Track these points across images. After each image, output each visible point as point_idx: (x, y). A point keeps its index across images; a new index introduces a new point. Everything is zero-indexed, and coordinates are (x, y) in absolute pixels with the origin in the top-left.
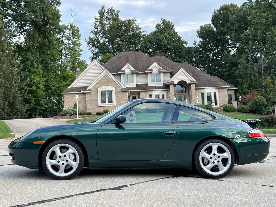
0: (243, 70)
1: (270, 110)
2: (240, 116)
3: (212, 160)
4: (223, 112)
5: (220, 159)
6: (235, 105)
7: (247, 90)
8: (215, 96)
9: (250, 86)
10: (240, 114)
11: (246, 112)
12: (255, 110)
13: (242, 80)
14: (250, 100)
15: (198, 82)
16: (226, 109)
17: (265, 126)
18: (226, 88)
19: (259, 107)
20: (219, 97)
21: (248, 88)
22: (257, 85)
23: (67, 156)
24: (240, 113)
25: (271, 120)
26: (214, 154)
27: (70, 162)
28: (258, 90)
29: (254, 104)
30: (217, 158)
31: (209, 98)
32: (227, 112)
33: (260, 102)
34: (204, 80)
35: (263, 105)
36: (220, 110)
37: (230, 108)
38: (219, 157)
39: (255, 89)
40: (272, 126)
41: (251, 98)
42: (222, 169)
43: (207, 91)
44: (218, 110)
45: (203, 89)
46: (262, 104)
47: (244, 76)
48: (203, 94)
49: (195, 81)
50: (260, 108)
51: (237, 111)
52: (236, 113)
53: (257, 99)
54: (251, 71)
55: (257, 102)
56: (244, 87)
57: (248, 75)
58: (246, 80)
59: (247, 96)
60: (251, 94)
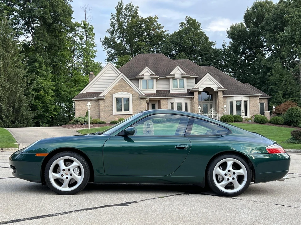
0: (278, 76)
2: (272, 128)
3: (227, 177)
4: (254, 123)
5: (235, 176)
6: (268, 116)
7: (282, 99)
8: (245, 105)
9: (285, 95)
10: (273, 126)
11: (280, 124)
12: (291, 122)
13: (276, 87)
14: (285, 111)
15: (226, 89)
16: (257, 120)
17: (299, 140)
18: (258, 96)
19: (295, 119)
20: (250, 106)
21: (283, 97)
22: (293, 93)
23: (72, 170)
24: (273, 125)
26: (229, 171)
27: (74, 176)
28: (294, 99)
29: (289, 114)
30: (232, 174)
31: (239, 108)
32: (258, 123)
33: (295, 113)
34: (233, 87)
35: (299, 117)
36: (250, 121)
37: (262, 119)
38: (234, 173)
39: (291, 98)
41: (286, 108)
42: (237, 187)
43: (236, 99)
44: (248, 121)
45: (232, 98)
46: (299, 115)
47: (278, 83)
48: (231, 103)
49: (223, 88)
50: (296, 120)
51: (270, 123)
52: (269, 125)
53: (292, 109)
54: (286, 77)
55: (293, 113)
56: (278, 96)
57: (284, 82)
58: (281, 87)
59: (281, 106)
60: (286, 104)
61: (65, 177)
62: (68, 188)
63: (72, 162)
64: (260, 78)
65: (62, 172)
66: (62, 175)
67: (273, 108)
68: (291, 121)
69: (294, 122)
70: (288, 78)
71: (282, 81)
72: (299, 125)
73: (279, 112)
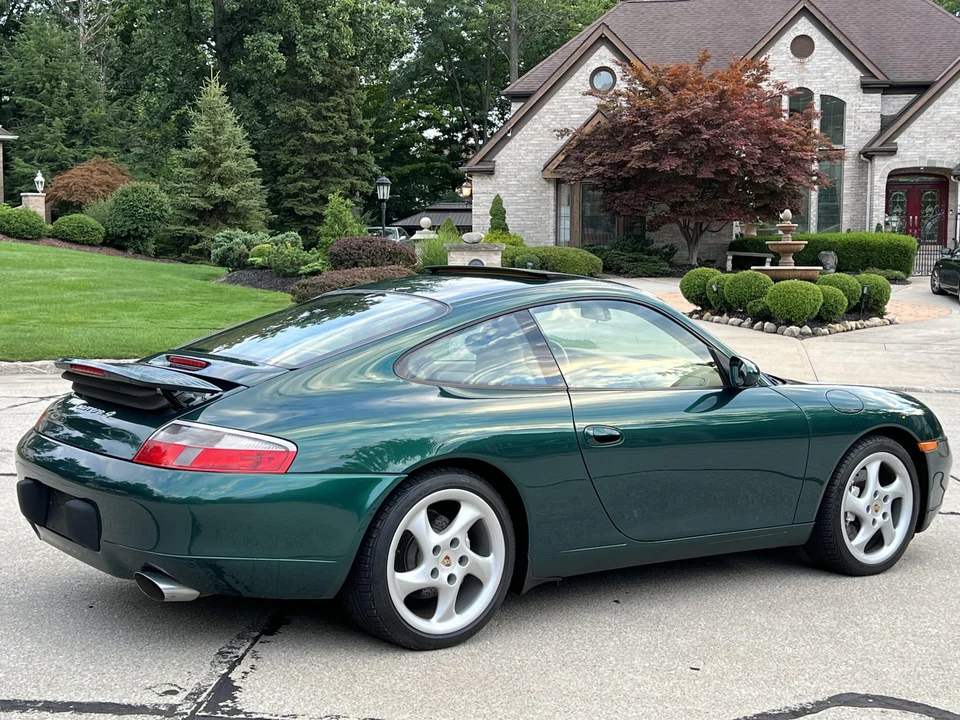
0: (43, 60)
1: (237, 243)
6: (40, 210)
7: (62, 150)
9: (71, 132)
11: (92, 245)
12: (127, 238)
13: (36, 102)
14: (94, 196)
16: (7, 226)
19: (144, 227)
21: (63, 141)
22: (97, 130)
24: (67, 245)
28: (102, 151)
29: (124, 210)
32: (12, 237)
33: (147, 206)
35: (159, 219)
37: (27, 224)
39: (92, 149)
41: (95, 185)
46: (157, 213)
47: (43, 88)
50: (147, 231)
51: (55, 237)
52: (53, 245)
53: (135, 190)
54: (73, 69)
55: (137, 203)
56: (48, 136)
57: (64, 83)
58: (55, 105)
59: (76, 175)
60: (92, 168)
67: (36, 180)
68: (132, 232)
69: (140, 237)
70: (78, 71)
71: (57, 79)
72: (151, 247)
73: (73, 199)
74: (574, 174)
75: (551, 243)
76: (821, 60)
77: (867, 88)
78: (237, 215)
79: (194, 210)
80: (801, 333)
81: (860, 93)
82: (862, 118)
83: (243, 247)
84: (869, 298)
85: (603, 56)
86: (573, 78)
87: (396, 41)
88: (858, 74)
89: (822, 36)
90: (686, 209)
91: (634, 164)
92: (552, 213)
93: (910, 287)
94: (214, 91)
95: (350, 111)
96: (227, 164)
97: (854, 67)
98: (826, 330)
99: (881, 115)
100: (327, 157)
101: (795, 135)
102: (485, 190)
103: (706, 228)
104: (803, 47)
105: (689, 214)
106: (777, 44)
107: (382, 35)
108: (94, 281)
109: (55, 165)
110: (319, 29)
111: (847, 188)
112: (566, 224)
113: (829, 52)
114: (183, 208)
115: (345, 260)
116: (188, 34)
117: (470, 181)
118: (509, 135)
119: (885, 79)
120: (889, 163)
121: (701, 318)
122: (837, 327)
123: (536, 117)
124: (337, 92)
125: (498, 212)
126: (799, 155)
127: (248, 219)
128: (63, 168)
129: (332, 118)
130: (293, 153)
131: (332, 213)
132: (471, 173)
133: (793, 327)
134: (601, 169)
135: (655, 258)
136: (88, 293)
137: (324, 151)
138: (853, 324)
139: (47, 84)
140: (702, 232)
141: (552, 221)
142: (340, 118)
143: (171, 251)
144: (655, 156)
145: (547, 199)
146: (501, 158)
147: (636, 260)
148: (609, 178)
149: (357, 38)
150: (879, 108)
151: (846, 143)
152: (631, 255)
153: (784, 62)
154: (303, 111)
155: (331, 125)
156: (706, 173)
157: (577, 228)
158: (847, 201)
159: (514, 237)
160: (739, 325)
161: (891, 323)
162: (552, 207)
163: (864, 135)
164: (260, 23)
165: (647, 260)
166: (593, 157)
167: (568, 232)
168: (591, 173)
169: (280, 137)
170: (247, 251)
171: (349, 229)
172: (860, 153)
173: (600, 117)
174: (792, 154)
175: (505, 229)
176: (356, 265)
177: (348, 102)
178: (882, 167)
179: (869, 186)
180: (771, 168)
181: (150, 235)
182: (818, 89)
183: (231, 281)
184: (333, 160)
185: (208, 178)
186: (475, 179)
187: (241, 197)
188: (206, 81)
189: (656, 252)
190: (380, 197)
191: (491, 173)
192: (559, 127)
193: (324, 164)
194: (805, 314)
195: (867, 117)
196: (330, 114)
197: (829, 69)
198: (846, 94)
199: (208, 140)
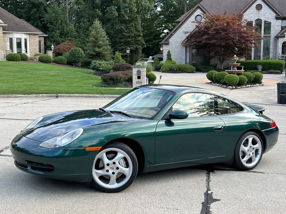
0: (54, 15)
1: (97, 64)
3: (249, 153)
4: (39, 62)
5: (254, 151)
6: (51, 55)
7: (59, 39)
8: (25, 42)
9: (61, 34)
10: (58, 66)
11: (64, 64)
12: (73, 62)
13: (52, 26)
14: (66, 51)
15: (7, 25)
16: (42, 60)
17: (109, 84)
18: (38, 34)
19: (77, 59)
20: (30, 44)
21: (59, 36)
22: (68, 33)
23: (117, 163)
24: (57, 64)
25: (116, 78)
26: (250, 147)
27: (121, 169)
28: (69, 39)
29: (72, 55)
31: (19, 45)
32: (43, 62)
33: (78, 54)
34: (12, 23)
35: (81, 58)
36: (35, 60)
37: (47, 59)
38: (253, 148)
39: (67, 38)
40: (116, 85)
41: (66, 48)
42: (254, 161)
43: (16, 36)
44: (33, 60)
45: (12, 34)
46: (81, 56)
48: (11, 40)
49: (3, 24)
50: (78, 60)
51: (54, 62)
52: (54, 64)
53: (75, 50)
54: (62, 17)
55: (75, 53)
56: (55, 35)
57: (60, 21)
58: (57, 27)
59: (61, 46)
60: (66, 44)
61: (111, 172)
62: (117, 184)
63: (116, 153)
64: (26, 12)
65: (107, 168)
66: (108, 171)
67: (52, 47)
69: (76, 62)
70: (63, 18)
71: (58, 20)
72: (80, 64)
73: (60, 52)
74: (188, 44)
75: (184, 63)
76: (264, 11)
77: (277, 18)
78: (103, 56)
79: (91, 55)
80: (232, 88)
81: (275, 20)
82: (276, 27)
83: (98, 65)
84: (256, 78)
85: (199, 12)
86: (190, 18)
87: (149, 7)
88: (274, 15)
89: (265, 4)
90: (218, 54)
91: (203, 42)
92: (185, 55)
93: (281, 75)
94: (97, 23)
95: (136, 27)
96: (100, 42)
97: (273, 13)
98: (240, 87)
99: (281, 26)
100: (129, 40)
101: (248, 33)
102: (166, 49)
103: (225, 59)
104: (259, 7)
105: (219, 55)
106: (252, 7)
107: (145, 5)
108: (58, 74)
109: (57, 43)
110: (127, 5)
111: (271, 47)
112: (188, 58)
113: (267, 9)
114: (89, 54)
115: (116, 69)
116: (93, 7)
117: (163, 46)
118: (173, 34)
119: (282, 16)
120: (283, 40)
121: (211, 84)
122: (244, 86)
123: (180, 29)
124: (133, 22)
125: (169, 55)
126: (249, 39)
127: (106, 57)
128: (59, 44)
129: (130, 29)
130: (121, 38)
131: (116, 57)
132: (163, 44)
133: (230, 87)
134: (195, 43)
135: (210, 67)
136: (55, 77)
137: (129, 38)
138: (249, 86)
139: (55, 21)
140: (224, 60)
141: (184, 57)
142: (133, 29)
143: (85, 66)
144: (210, 39)
145: (183, 51)
146: (171, 40)
147: (205, 68)
148: (197, 45)
149: (137, 7)
150: (280, 24)
151: (271, 34)
152: (204, 66)
153: (254, 12)
154: (123, 27)
155: (130, 31)
156: (223, 44)
157: (191, 59)
158: (271, 50)
159: (173, 61)
160: (219, 86)
161: (262, 85)
162: (184, 53)
163: (276, 32)
164: (113, 3)
165: (208, 68)
166: (194, 40)
167: (188, 60)
168: (192, 44)
169: (117, 34)
170: (99, 66)
171: (120, 61)
172: (275, 37)
173: (197, 29)
174: (247, 38)
175: (171, 59)
176: (119, 70)
177: (135, 24)
178: (281, 41)
179: (278, 46)
180: (241, 43)
181: (79, 61)
182: (263, 19)
183: (94, 74)
184: (131, 40)
185: (95, 46)
186: (164, 46)
187: (103, 51)
188: (95, 20)
189: (211, 66)
190: (127, 53)
191: (168, 44)
192: (186, 31)
193: (128, 41)
194: (234, 83)
195: (277, 27)
196: (130, 28)
197: (267, 13)
198: (271, 20)
199: (95, 36)
